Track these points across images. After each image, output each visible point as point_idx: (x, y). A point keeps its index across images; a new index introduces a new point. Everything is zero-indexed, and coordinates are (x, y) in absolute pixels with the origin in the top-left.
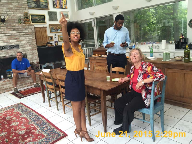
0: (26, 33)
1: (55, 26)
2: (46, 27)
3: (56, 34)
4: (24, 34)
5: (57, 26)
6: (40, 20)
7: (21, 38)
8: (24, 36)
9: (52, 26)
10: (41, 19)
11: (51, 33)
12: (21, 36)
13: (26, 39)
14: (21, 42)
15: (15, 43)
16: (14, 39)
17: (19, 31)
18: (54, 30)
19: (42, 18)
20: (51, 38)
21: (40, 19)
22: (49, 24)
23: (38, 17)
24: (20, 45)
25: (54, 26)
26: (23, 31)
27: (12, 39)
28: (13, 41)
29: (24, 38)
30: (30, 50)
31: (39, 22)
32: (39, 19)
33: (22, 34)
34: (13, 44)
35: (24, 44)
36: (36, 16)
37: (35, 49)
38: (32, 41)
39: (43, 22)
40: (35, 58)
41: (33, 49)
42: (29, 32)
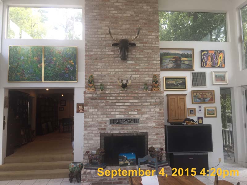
0: (151, 103)
2: (185, 95)
3: (200, 105)
4: (149, 104)
5: (204, 93)
6: (177, 85)
7: (143, 110)
8: (149, 106)
9: (195, 94)
10: (180, 84)
11: (193, 103)
12: (144, 107)
13: (150, 111)
14: (143, 116)
15: (135, 116)
16: (134, 111)
17: (142, 100)
18: (198, 100)
19: (181, 82)
20: (192, 111)
21: (178, 83)
22: (191, 91)
23: (176, 80)
24: (141, 119)
25: (198, 94)
26: (148, 101)
27: (132, 111)
28: (133, 113)
29: (148, 110)
30: (154, 128)
31: (177, 87)
33: (146, 104)
34: (132, 117)
35: (147, 119)
36: (173, 79)
37: (161, 127)
38: (159, 115)
39: (183, 88)
40: (159, 140)
41: (158, 126)
42: (156, 102)
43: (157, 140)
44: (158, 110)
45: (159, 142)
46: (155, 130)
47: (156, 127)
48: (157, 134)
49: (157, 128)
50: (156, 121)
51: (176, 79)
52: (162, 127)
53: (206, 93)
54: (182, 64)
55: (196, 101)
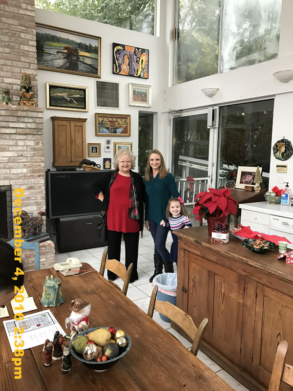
0: (18, 130)
1: (110, 119)
2: (85, 120)
3: (109, 138)
4: (13, 131)
5: (114, 120)
6: (71, 102)
7: (2, 142)
8: (13, 137)
9: (101, 119)
10: (76, 99)
11: (96, 135)
12: (3, 136)
13: (16, 145)
14: (2, 154)
18: (105, 130)
19: (78, 96)
20: (95, 149)
21: (74, 98)
22: (94, 113)
23: (69, 92)
26: (11, 125)
29: (11, 143)
30: (25, 176)
31: (70, 105)
32: (69, 99)
33: (8, 131)
35: (9, 160)
36: (63, 89)
37: (39, 174)
38: (34, 152)
39: (80, 106)
40: (34, 198)
41: (33, 174)
42: (27, 128)
43: (29, 198)
44: (32, 143)
45: (34, 201)
46: (26, 180)
47: (27, 175)
48: (30, 188)
49: (30, 176)
50: (28, 164)
51: (68, 90)
52: (39, 176)
53: (118, 120)
54: (80, 63)
55: (103, 132)
